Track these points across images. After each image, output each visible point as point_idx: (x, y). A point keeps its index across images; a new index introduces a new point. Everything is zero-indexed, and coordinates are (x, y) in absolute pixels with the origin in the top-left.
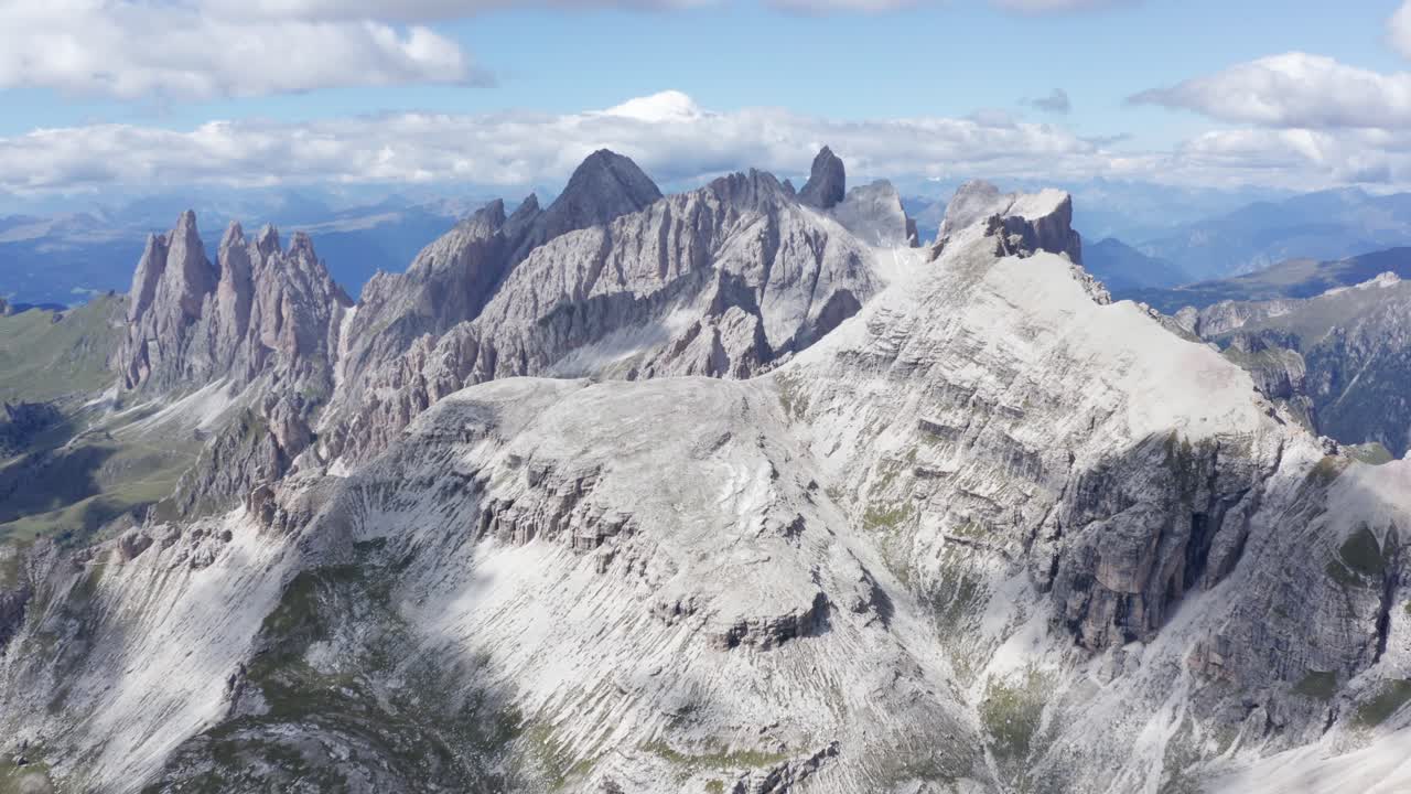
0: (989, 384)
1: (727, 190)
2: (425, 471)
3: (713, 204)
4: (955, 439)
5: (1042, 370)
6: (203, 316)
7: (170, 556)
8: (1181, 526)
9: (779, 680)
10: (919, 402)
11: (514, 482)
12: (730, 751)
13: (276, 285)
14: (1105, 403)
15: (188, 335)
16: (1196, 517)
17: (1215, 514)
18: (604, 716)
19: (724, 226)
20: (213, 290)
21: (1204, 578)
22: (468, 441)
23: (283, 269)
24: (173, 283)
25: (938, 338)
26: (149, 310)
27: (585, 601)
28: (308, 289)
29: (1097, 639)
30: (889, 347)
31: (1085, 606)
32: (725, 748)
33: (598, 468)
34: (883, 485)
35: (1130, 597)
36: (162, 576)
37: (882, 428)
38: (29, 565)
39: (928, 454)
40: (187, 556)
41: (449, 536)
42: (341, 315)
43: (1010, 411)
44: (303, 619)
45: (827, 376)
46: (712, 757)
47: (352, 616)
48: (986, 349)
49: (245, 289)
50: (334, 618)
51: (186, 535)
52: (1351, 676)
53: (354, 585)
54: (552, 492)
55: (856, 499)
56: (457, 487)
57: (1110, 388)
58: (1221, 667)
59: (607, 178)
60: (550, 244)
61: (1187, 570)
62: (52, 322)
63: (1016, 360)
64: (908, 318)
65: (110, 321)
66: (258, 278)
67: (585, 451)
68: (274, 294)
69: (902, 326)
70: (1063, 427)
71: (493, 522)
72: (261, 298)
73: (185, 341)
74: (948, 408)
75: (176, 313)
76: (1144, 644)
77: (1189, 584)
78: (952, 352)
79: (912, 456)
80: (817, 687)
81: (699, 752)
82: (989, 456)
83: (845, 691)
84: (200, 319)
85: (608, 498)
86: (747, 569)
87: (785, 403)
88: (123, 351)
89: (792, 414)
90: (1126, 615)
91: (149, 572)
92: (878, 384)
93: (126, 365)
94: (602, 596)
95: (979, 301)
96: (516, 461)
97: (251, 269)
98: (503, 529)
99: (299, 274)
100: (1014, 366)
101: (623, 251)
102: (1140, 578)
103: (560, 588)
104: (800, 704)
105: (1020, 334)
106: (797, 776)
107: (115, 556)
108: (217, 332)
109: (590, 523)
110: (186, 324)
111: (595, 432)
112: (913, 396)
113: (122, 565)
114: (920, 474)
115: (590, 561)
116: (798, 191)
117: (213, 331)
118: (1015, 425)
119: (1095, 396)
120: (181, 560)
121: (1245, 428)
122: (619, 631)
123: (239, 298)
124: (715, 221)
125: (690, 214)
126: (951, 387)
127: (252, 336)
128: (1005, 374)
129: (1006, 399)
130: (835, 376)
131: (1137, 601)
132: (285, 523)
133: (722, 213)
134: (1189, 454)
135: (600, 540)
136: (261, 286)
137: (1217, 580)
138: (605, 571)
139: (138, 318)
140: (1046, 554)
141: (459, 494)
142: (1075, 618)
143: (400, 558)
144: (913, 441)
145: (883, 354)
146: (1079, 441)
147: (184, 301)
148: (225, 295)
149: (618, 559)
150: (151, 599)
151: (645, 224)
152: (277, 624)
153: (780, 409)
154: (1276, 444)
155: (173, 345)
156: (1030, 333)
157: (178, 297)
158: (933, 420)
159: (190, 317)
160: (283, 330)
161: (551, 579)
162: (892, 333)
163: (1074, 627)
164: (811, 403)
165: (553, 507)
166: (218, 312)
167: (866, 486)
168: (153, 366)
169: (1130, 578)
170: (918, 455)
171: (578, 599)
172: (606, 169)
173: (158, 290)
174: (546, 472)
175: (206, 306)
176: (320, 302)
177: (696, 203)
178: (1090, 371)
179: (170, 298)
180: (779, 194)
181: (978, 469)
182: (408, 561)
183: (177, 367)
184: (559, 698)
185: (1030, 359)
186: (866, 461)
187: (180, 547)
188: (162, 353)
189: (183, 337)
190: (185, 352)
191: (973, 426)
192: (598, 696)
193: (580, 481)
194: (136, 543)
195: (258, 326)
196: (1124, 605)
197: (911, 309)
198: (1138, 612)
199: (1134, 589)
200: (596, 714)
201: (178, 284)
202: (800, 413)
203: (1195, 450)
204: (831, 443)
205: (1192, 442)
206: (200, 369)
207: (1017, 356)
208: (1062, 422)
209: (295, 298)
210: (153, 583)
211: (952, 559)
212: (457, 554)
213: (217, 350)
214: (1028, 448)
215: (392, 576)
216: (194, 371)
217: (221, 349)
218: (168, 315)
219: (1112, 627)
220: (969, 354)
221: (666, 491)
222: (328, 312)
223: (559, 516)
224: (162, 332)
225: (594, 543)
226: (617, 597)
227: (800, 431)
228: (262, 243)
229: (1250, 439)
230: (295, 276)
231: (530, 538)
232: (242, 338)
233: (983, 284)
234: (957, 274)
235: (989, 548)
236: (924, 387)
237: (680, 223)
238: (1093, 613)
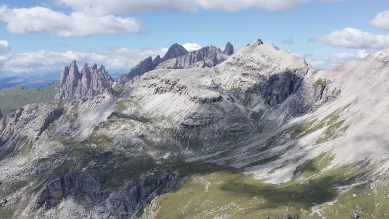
0: (255, 66)
1: (205, 50)
2: (144, 85)
3: (202, 53)
4: (248, 75)
5: (265, 62)
6: (78, 84)
7: (92, 101)
8: (288, 82)
9: (213, 108)
10: (242, 70)
11: (162, 84)
12: (204, 117)
13: (97, 76)
14: (276, 66)
15: (75, 89)
16: (291, 82)
17: (295, 81)
18: (181, 115)
19: (205, 58)
20: (81, 78)
21: (293, 92)
22: (152, 79)
23: (98, 72)
24: (71, 77)
25: (246, 59)
26: (65, 84)
27: (176, 100)
28: (104, 77)
29: (273, 104)
30: (236, 61)
31: (271, 98)
32: (203, 117)
33: (179, 79)
34: (234, 84)
35: (278, 95)
36: (91, 105)
37: (235, 75)
38: (63, 104)
39: (243, 78)
40: (96, 101)
41: (149, 94)
42: (112, 84)
43: (259, 69)
44: (122, 107)
45: (224, 67)
46: (201, 118)
47: (131, 107)
48: (255, 60)
49: (89, 77)
50: (127, 107)
51: (95, 98)
52: (316, 102)
53: (131, 102)
54: (170, 84)
55: (229, 86)
56: (150, 86)
57: (278, 63)
58: (294, 105)
59: (177, 50)
60: (164, 62)
61: (290, 91)
62: (37, 91)
63: (261, 61)
64: (240, 56)
65: (54, 88)
66: (92, 75)
67: (176, 77)
68: (97, 78)
69: (239, 57)
70: (268, 70)
71: (158, 90)
72: (93, 79)
73: (74, 91)
74: (247, 70)
75: (72, 84)
76: (281, 104)
77: (290, 94)
78: (249, 61)
79: (240, 79)
80: (220, 109)
81: (198, 118)
82: (255, 77)
83: (225, 110)
84: (78, 85)
85: (181, 83)
86: (207, 92)
87: (216, 72)
88: (58, 94)
89: (217, 74)
90: (278, 99)
91: (88, 104)
92: (234, 68)
93: (59, 97)
94: (180, 98)
95: (255, 52)
96: (162, 80)
97: (90, 73)
98: (160, 91)
99: (102, 74)
100: (260, 62)
101: (181, 63)
102: (280, 91)
103: (172, 98)
104: (217, 111)
105: (262, 57)
106: (216, 121)
107: (81, 102)
108: (82, 88)
109: (177, 87)
110: (74, 86)
111: (178, 74)
112: (241, 69)
113: (82, 104)
114: (241, 81)
115: (177, 94)
116: (222, 51)
117: (81, 88)
118: (260, 71)
119: (275, 65)
120: (95, 102)
121: (301, 67)
122: (183, 103)
123: (87, 80)
124: (202, 57)
125: (197, 55)
126: (248, 67)
127: (91, 88)
128: (258, 63)
129: (258, 67)
130: (226, 67)
131: (280, 96)
132: (116, 94)
133: (204, 55)
134: (290, 71)
135: (179, 90)
136: (93, 77)
137: (295, 92)
138: (180, 95)
139: (62, 86)
140: (264, 91)
141: (151, 87)
142: (269, 101)
143: (140, 98)
144: (240, 76)
145: (235, 62)
146: (271, 72)
147: (73, 81)
148: (84, 79)
149: (183, 93)
150: (89, 109)
151: (186, 58)
152: (117, 107)
153: (214, 73)
154: (307, 69)
155: (71, 92)
156: (263, 56)
157: (72, 80)
158: (244, 73)
159: (75, 85)
160: (99, 87)
161: (170, 97)
162: (237, 59)
163: (269, 103)
164: (221, 72)
165: (170, 86)
166: (82, 84)
167: (231, 84)
168: (66, 97)
169: (278, 91)
170: (241, 79)
171: (175, 100)
172: (177, 48)
173: (67, 79)
174: (169, 81)
175: (79, 82)
176: (107, 80)
177: (198, 53)
178: (274, 61)
179: (70, 81)
180: (217, 51)
181: (252, 80)
182: (141, 99)
183: (72, 97)
184: (172, 114)
185: (263, 60)
186: (231, 80)
187: (94, 100)
188: (68, 94)
189: (73, 90)
190: (74, 93)
191: (252, 73)
192: (180, 112)
193: (175, 82)
194: (85, 99)
195: (92, 86)
196: (277, 97)
197: (241, 54)
198: (280, 98)
199: (279, 94)
200: (179, 115)
201: (72, 77)
202: (218, 73)
203: (292, 70)
204: (225, 78)
205: (291, 69)
206: (78, 97)
207: (261, 60)
208: (268, 69)
209: (101, 79)
210: (89, 106)
211: (247, 95)
212: (151, 97)
213: (82, 92)
214: (262, 75)
215: (138, 101)
216: (76, 98)
217: (83, 92)
218: (70, 85)
219: (275, 101)
220: (252, 61)
221: (192, 82)
222: (109, 83)
223: (171, 87)
224: (68, 89)
225: (178, 91)
226: (183, 98)
227: (218, 76)
228: (93, 67)
229: (302, 69)
230: (101, 74)
231: (165, 92)
232: (88, 89)
233: (255, 49)
234: (250, 48)
235: (254, 92)
236: (243, 68)
237: (194, 57)
238: (272, 99)
